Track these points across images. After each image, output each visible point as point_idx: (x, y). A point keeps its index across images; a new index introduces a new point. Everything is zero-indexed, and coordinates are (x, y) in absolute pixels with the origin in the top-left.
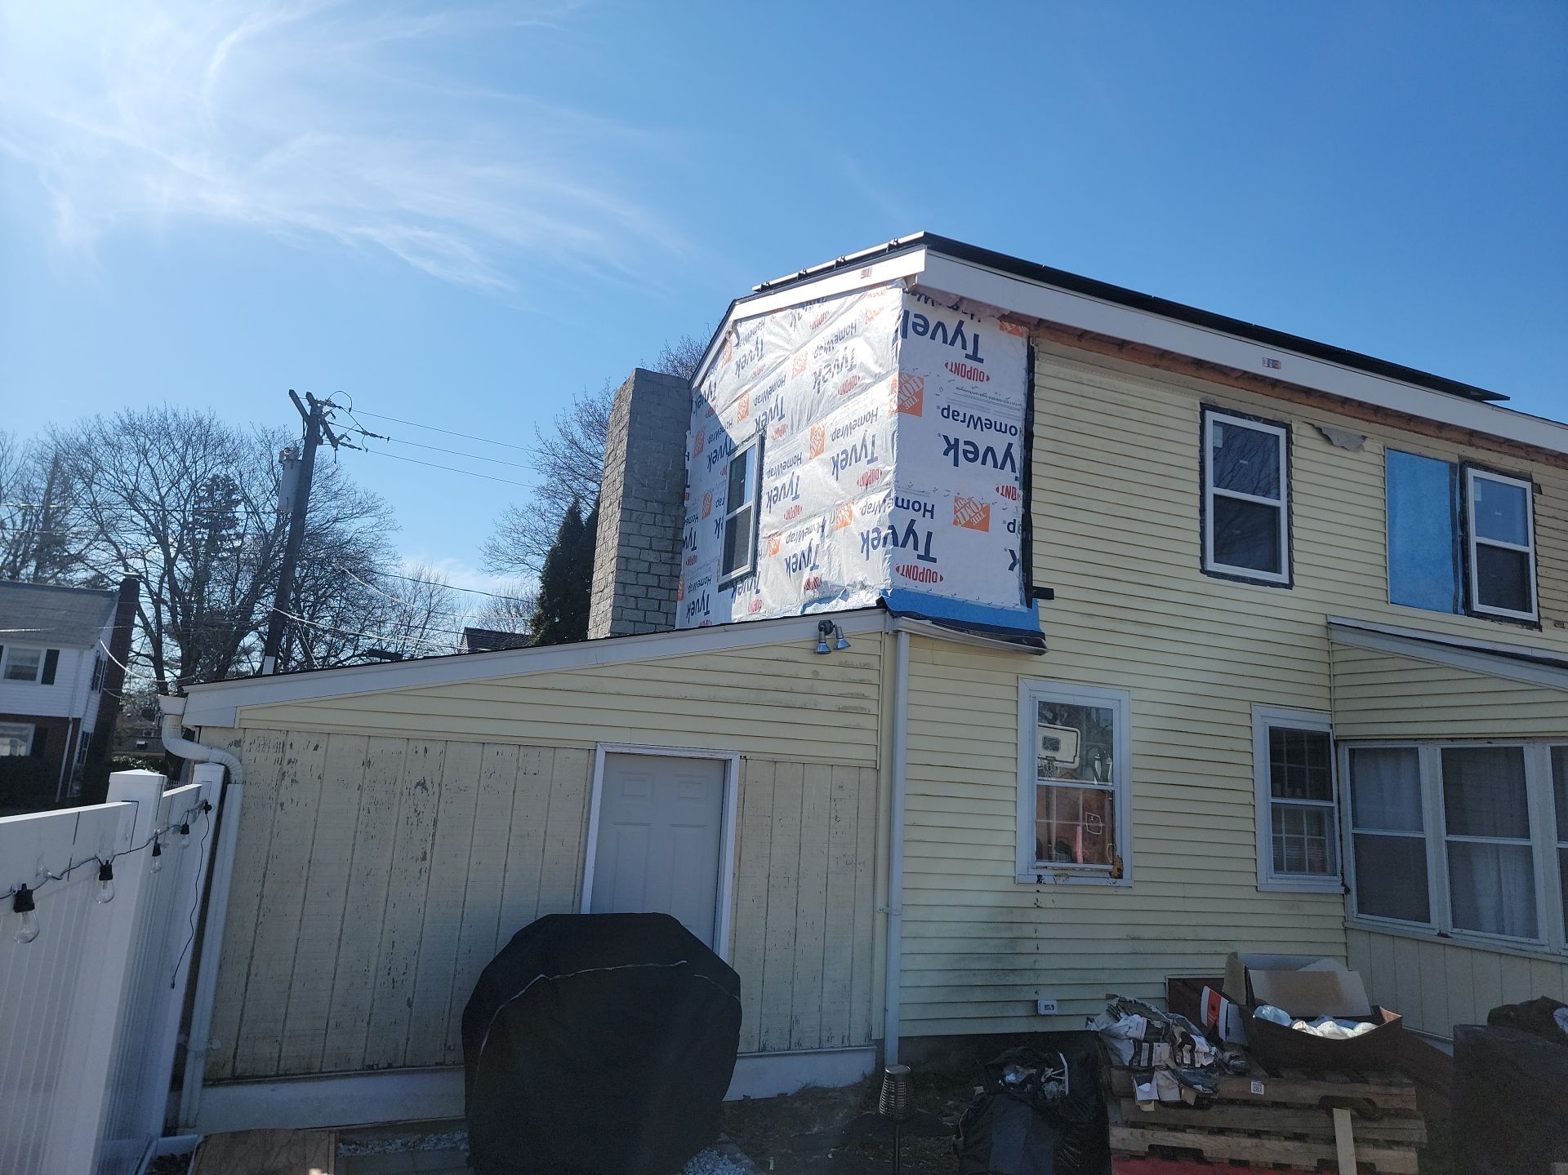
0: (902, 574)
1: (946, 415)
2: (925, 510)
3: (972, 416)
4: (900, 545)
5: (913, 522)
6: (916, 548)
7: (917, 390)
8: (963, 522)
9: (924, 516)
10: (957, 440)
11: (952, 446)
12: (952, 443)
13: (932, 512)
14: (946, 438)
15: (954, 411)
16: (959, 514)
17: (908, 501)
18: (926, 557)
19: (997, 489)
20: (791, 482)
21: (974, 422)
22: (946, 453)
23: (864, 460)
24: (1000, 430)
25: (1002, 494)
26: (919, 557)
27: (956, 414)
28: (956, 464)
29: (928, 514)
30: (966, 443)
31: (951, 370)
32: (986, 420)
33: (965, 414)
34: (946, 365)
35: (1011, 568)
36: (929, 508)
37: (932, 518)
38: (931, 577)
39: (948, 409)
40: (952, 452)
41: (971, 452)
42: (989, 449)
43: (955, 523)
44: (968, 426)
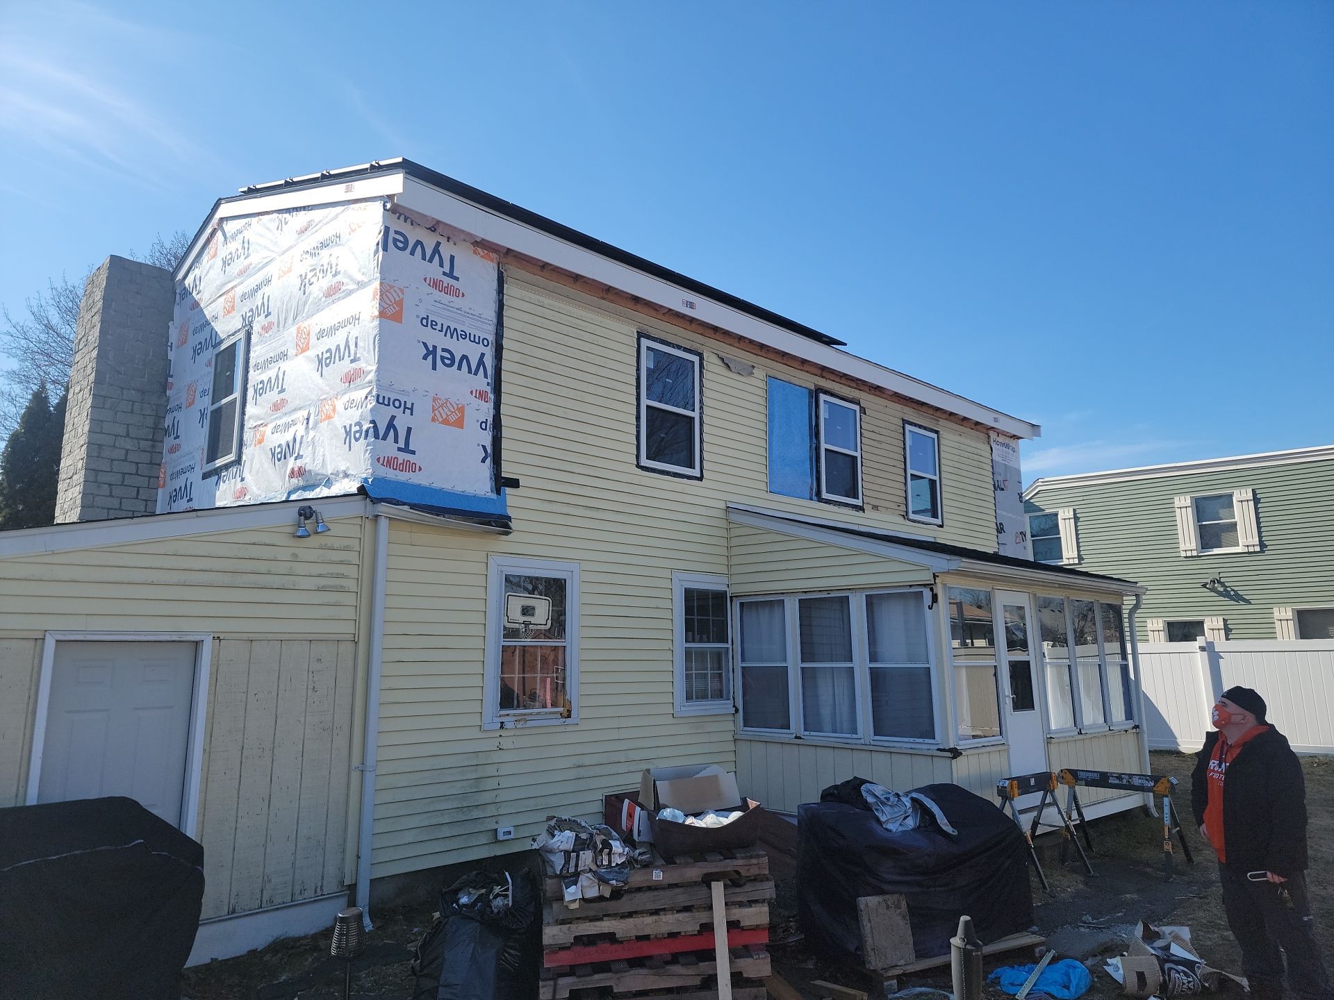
0: (382, 465)
1: (425, 323)
2: (405, 408)
3: (449, 327)
4: (380, 438)
5: (393, 418)
6: (396, 441)
7: (397, 299)
8: (441, 420)
9: (404, 413)
10: (435, 347)
11: (431, 352)
12: (431, 349)
13: (411, 409)
14: (425, 344)
15: (432, 321)
16: (436, 412)
17: (389, 399)
18: (406, 449)
19: (472, 392)
20: (277, 376)
21: (451, 332)
22: (425, 358)
23: (347, 360)
24: (474, 341)
25: (476, 397)
26: (399, 449)
27: (433, 324)
28: (434, 368)
29: (408, 412)
30: (444, 350)
31: (429, 285)
32: (462, 331)
33: (442, 325)
34: (425, 279)
35: (483, 461)
36: (409, 405)
37: (412, 414)
38: (411, 467)
39: (427, 318)
40: (430, 357)
41: (448, 359)
42: (464, 357)
43: (433, 420)
44: (445, 335)
